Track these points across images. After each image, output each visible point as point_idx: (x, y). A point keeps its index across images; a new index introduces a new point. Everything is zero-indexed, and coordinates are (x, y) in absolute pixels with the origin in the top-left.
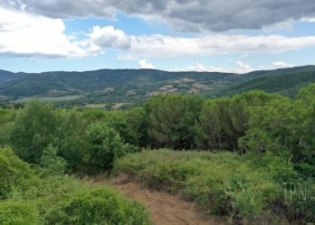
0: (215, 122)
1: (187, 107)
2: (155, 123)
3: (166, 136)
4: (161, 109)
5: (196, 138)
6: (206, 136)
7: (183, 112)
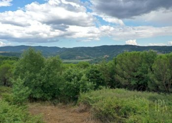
0: (166, 70)
1: (143, 60)
2: (120, 71)
3: (127, 81)
4: (124, 61)
5: (149, 83)
6: (157, 82)
7: (141, 63)
